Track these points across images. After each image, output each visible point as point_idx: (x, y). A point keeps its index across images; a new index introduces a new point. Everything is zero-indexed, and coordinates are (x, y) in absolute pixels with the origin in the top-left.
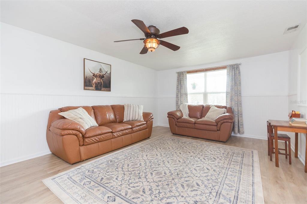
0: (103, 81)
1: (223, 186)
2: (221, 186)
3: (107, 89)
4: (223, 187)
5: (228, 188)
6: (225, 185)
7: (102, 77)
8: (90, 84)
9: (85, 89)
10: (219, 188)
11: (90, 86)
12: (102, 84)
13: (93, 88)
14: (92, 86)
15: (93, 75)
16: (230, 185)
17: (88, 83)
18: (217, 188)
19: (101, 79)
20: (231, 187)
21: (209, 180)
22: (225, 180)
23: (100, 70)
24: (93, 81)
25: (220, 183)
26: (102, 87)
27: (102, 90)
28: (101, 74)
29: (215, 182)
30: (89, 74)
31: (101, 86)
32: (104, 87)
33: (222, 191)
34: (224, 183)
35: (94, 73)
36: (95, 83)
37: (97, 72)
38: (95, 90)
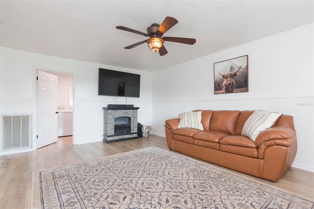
0: (235, 81)
1: (77, 199)
2: (79, 198)
3: (241, 89)
4: (77, 197)
5: (72, 201)
6: (77, 201)
7: (233, 76)
8: (219, 88)
9: (215, 94)
10: (79, 194)
11: (220, 90)
12: (234, 85)
13: (223, 91)
14: (222, 90)
15: (223, 77)
16: (72, 204)
17: (218, 87)
18: (82, 194)
19: (233, 79)
20: (69, 203)
21: (95, 194)
22: (80, 206)
23: (232, 67)
24: (222, 83)
25: (83, 199)
26: (234, 88)
27: (234, 91)
28: (233, 73)
29: (88, 197)
30: (219, 77)
31: (232, 87)
32: (236, 87)
33: (75, 195)
34: (79, 201)
35: (224, 74)
36: (226, 85)
37: (227, 72)
38: (225, 93)
